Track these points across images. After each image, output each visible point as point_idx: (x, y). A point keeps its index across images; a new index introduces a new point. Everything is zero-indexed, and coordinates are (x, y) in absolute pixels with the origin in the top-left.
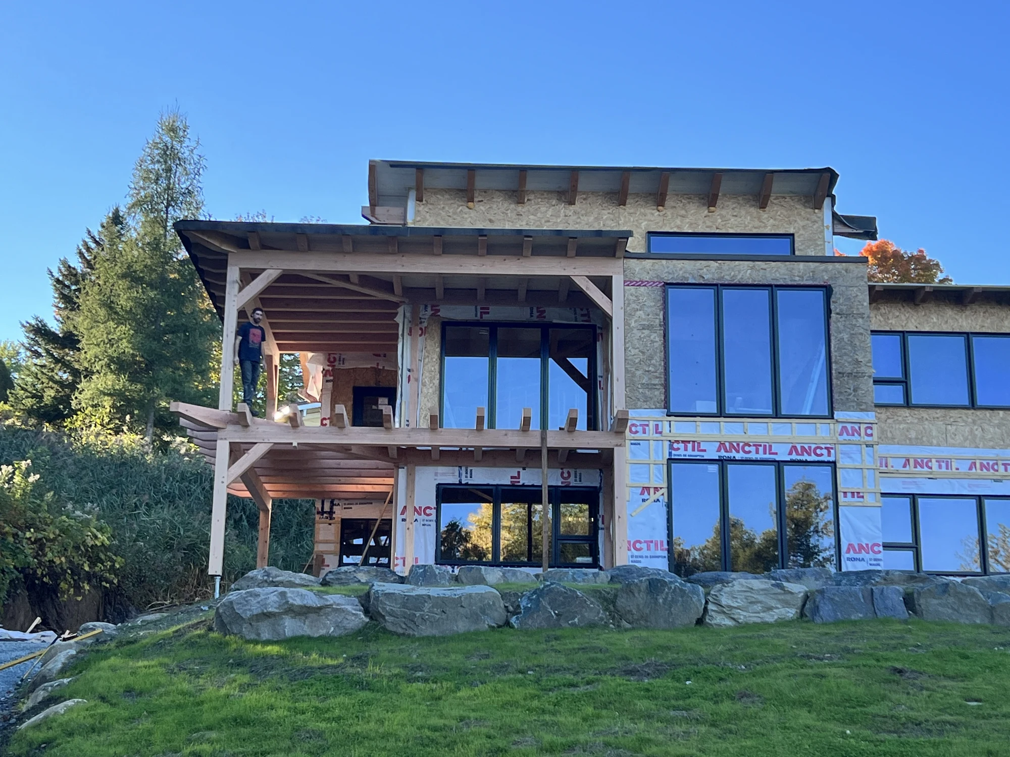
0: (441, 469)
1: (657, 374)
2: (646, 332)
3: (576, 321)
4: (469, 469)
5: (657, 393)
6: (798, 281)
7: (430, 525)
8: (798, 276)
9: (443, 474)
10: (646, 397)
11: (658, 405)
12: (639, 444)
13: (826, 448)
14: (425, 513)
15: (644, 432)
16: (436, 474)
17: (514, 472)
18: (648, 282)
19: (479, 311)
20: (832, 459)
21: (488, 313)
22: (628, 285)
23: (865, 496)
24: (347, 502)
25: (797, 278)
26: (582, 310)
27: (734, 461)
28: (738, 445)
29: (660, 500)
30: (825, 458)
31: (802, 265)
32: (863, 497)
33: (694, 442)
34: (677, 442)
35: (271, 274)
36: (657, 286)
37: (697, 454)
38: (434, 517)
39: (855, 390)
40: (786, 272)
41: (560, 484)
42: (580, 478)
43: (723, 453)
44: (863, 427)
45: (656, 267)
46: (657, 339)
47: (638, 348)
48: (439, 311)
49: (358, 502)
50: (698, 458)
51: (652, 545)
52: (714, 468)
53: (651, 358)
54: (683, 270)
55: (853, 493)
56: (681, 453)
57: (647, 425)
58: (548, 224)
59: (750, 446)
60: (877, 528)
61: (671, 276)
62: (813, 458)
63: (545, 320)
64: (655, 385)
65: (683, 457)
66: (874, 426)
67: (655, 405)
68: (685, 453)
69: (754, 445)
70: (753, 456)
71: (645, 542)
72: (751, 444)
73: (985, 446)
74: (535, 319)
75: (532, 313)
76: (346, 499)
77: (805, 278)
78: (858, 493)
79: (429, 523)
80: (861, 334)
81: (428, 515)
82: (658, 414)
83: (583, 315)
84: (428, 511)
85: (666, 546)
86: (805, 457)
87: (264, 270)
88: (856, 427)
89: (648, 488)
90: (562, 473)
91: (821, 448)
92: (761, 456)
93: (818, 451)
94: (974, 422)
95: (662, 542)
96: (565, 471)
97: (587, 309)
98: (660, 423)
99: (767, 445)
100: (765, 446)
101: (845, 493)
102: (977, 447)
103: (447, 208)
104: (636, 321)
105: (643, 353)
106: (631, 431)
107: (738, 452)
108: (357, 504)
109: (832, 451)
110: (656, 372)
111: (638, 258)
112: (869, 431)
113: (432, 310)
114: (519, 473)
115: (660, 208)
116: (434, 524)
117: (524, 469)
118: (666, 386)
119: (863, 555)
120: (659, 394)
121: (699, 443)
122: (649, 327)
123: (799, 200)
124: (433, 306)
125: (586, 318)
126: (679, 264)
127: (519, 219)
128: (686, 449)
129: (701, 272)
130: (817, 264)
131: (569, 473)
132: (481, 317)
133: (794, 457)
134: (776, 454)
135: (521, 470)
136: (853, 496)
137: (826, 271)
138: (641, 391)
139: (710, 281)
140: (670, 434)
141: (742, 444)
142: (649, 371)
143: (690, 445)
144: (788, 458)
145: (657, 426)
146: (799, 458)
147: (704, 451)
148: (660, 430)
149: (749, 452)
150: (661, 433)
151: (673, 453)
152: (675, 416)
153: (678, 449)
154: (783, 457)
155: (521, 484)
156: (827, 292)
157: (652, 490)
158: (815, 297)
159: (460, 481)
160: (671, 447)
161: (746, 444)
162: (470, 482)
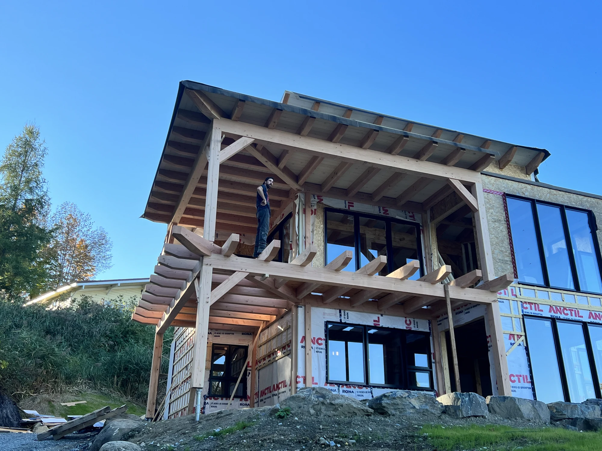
0: (327, 311)
1: (507, 254)
2: (497, 224)
3: (406, 218)
4: (346, 312)
5: (509, 267)
6: (574, 205)
7: (321, 352)
8: (574, 202)
9: (329, 314)
10: (503, 269)
12: (503, 302)
14: (318, 343)
15: (505, 294)
16: (324, 314)
17: (375, 317)
18: (494, 192)
19: (347, 204)
21: (353, 206)
22: (483, 191)
24: (217, 332)
25: (574, 204)
26: (409, 213)
27: (559, 319)
28: (560, 308)
29: (522, 344)
31: (575, 196)
33: (535, 304)
34: (526, 303)
35: (246, 141)
36: (499, 194)
37: (538, 313)
38: (323, 346)
40: (568, 199)
41: (405, 328)
42: (417, 326)
43: (553, 314)
45: (497, 182)
46: (504, 230)
47: (494, 234)
48: (322, 200)
49: (225, 332)
50: (539, 315)
51: (521, 378)
52: (548, 323)
53: (502, 241)
54: (513, 187)
56: (529, 311)
57: (506, 289)
61: (506, 190)
63: (388, 216)
64: (507, 261)
65: (530, 314)
68: (531, 311)
69: (569, 310)
70: (569, 317)
71: (517, 376)
72: (568, 309)
74: (382, 214)
75: (380, 210)
76: (217, 330)
77: (578, 204)
79: (321, 350)
81: (320, 344)
83: (410, 216)
84: (320, 341)
85: (529, 380)
86: (598, 321)
87: (240, 137)
89: (513, 335)
90: (406, 321)
92: (574, 318)
95: (526, 376)
96: (408, 319)
97: (412, 213)
98: (514, 288)
99: (576, 310)
100: (575, 311)
104: (490, 216)
105: (497, 238)
107: (561, 313)
108: (223, 334)
110: (506, 252)
111: (486, 175)
113: (318, 199)
114: (378, 318)
116: (324, 352)
117: (382, 315)
118: (514, 263)
121: (539, 305)
122: (498, 221)
123: (518, 168)
124: (318, 197)
125: (412, 218)
126: (510, 183)
128: (531, 309)
129: (523, 190)
130: (582, 197)
131: (410, 321)
132: (349, 208)
133: (592, 320)
134: (582, 317)
135: (380, 316)
137: (587, 201)
138: (499, 264)
139: (529, 197)
140: (520, 297)
141: (562, 308)
142: (502, 251)
143: (533, 306)
144: (589, 321)
145: (512, 290)
146: (595, 321)
147: (542, 311)
148: (514, 293)
149: (567, 314)
150: (516, 296)
151: (524, 310)
152: (523, 284)
153: (526, 308)
154: (586, 319)
155: (380, 326)
156: (591, 215)
157: (516, 337)
158: (584, 217)
159: (341, 320)
160: (522, 306)
161: (565, 309)
162: (347, 322)
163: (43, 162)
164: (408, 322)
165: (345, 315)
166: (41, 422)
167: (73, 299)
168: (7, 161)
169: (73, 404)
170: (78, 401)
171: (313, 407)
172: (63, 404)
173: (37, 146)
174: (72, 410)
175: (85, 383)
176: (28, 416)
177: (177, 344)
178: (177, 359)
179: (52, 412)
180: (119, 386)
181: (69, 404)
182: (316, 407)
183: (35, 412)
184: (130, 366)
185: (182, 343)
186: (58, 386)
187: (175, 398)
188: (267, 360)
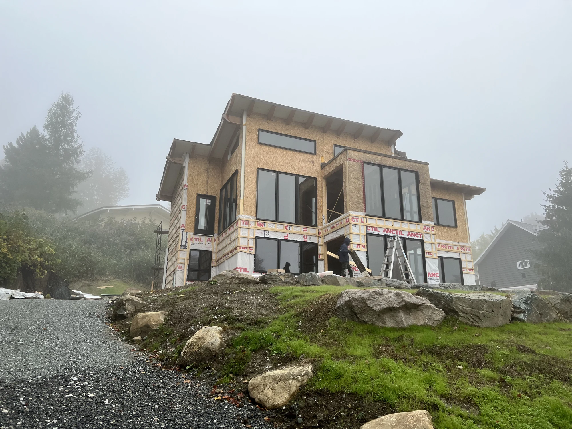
0: (257, 231)
1: (361, 198)
2: (356, 180)
4: (268, 231)
5: (361, 206)
6: (407, 168)
7: (251, 254)
9: (258, 233)
10: (357, 207)
11: (362, 211)
12: (355, 226)
13: (419, 234)
15: (357, 221)
17: (285, 234)
18: (357, 160)
20: (421, 239)
22: (349, 160)
23: (433, 254)
24: (192, 242)
25: (407, 167)
27: (389, 236)
28: (390, 230)
29: (364, 250)
30: (419, 238)
31: (408, 163)
32: (432, 254)
33: (375, 227)
34: (369, 226)
36: (360, 162)
37: (376, 232)
38: (253, 251)
39: (427, 213)
40: (403, 164)
41: (303, 241)
42: (311, 239)
43: (385, 233)
44: (431, 227)
45: (359, 155)
46: (361, 184)
47: (354, 186)
50: (377, 234)
52: (382, 239)
53: (359, 191)
54: (369, 158)
55: (429, 253)
56: (371, 231)
57: (358, 219)
58: (298, 135)
59: (394, 231)
60: (436, 266)
61: (364, 159)
62: (415, 238)
64: (360, 202)
65: (372, 233)
66: (434, 227)
67: (360, 210)
68: (372, 231)
69: (396, 231)
70: (395, 235)
73: (442, 239)
77: (410, 167)
78: (431, 253)
80: (428, 191)
81: (251, 250)
82: (362, 214)
84: (251, 248)
86: (413, 237)
88: (429, 227)
89: (359, 245)
91: (418, 234)
92: (398, 235)
93: (417, 235)
94: (439, 230)
98: (363, 218)
100: (399, 231)
101: (426, 252)
102: (440, 239)
103: (259, 121)
104: (353, 175)
105: (356, 188)
106: (352, 220)
107: (390, 233)
108: (196, 243)
109: (422, 236)
112: (433, 229)
114: (287, 234)
115: (338, 136)
117: (289, 233)
118: (365, 203)
119: (433, 277)
120: (362, 206)
121: (377, 228)
122: (358, 178)
126: (367, 155)
127: (287, 131)
128: (372, 230)
129: (375, 159)
130: (413, 163)
133: (409, 237)
134: (403, 235)
136: (429, 254)
137: (416, 166)
138: (355, 204)
139: (378, 163)
140: (366, 223)
141: (391, 230)
142: (358, 196)
143: (374, 229)
144: (407, 237)
145: (362, 219)
146: (411, 237)
147: (379, 231)
148: (363, 221)
149: (394, 233)
150: (363, 222)
151: (368, 231)
152: (368, 216)
153: (369, 230)
154: (406, 236)
155: (288, 239)
156: (417, 174)
157: (361, 246)
158: (413, 175)
159: (264, 236)
160: (367, 228)
161: (393, 230)
162: (268, 237)
163: (76, 122)
164: (305, 237)
165: (267, 233)
166: (84, 297)
167: (102, 219)
168: (50, 121)
169: (104, 287)
170: (107, 286)
171: (229, 279)
172: (97, 287)
173: (71, 110)
174: (104, 291)
175: (112, 275)
176: (76, 294)
177: (169, 249)
178: (169, 258)
179: (91, 292)
180: (134, 277)
181: (102, 288)
182: (230, 279)
183: (80, 292)
184: (141, 264)
185: (172, 249)
186: (94, 276)
187: (168, 281)
188: (222, 259)
